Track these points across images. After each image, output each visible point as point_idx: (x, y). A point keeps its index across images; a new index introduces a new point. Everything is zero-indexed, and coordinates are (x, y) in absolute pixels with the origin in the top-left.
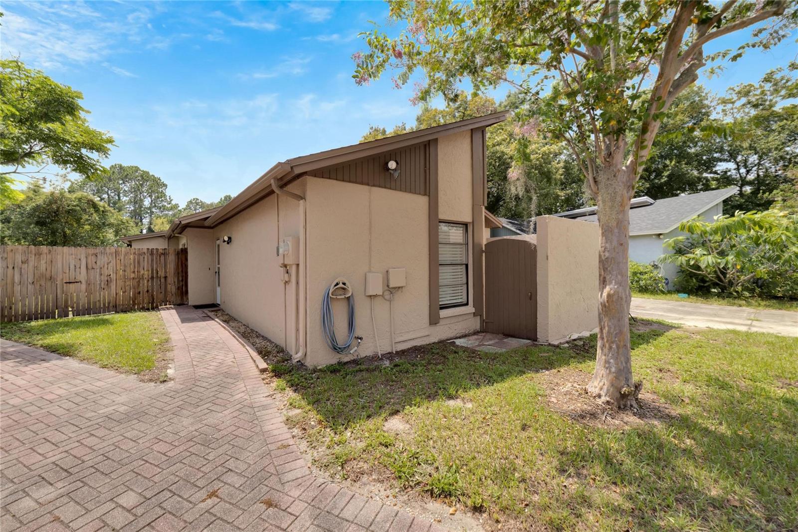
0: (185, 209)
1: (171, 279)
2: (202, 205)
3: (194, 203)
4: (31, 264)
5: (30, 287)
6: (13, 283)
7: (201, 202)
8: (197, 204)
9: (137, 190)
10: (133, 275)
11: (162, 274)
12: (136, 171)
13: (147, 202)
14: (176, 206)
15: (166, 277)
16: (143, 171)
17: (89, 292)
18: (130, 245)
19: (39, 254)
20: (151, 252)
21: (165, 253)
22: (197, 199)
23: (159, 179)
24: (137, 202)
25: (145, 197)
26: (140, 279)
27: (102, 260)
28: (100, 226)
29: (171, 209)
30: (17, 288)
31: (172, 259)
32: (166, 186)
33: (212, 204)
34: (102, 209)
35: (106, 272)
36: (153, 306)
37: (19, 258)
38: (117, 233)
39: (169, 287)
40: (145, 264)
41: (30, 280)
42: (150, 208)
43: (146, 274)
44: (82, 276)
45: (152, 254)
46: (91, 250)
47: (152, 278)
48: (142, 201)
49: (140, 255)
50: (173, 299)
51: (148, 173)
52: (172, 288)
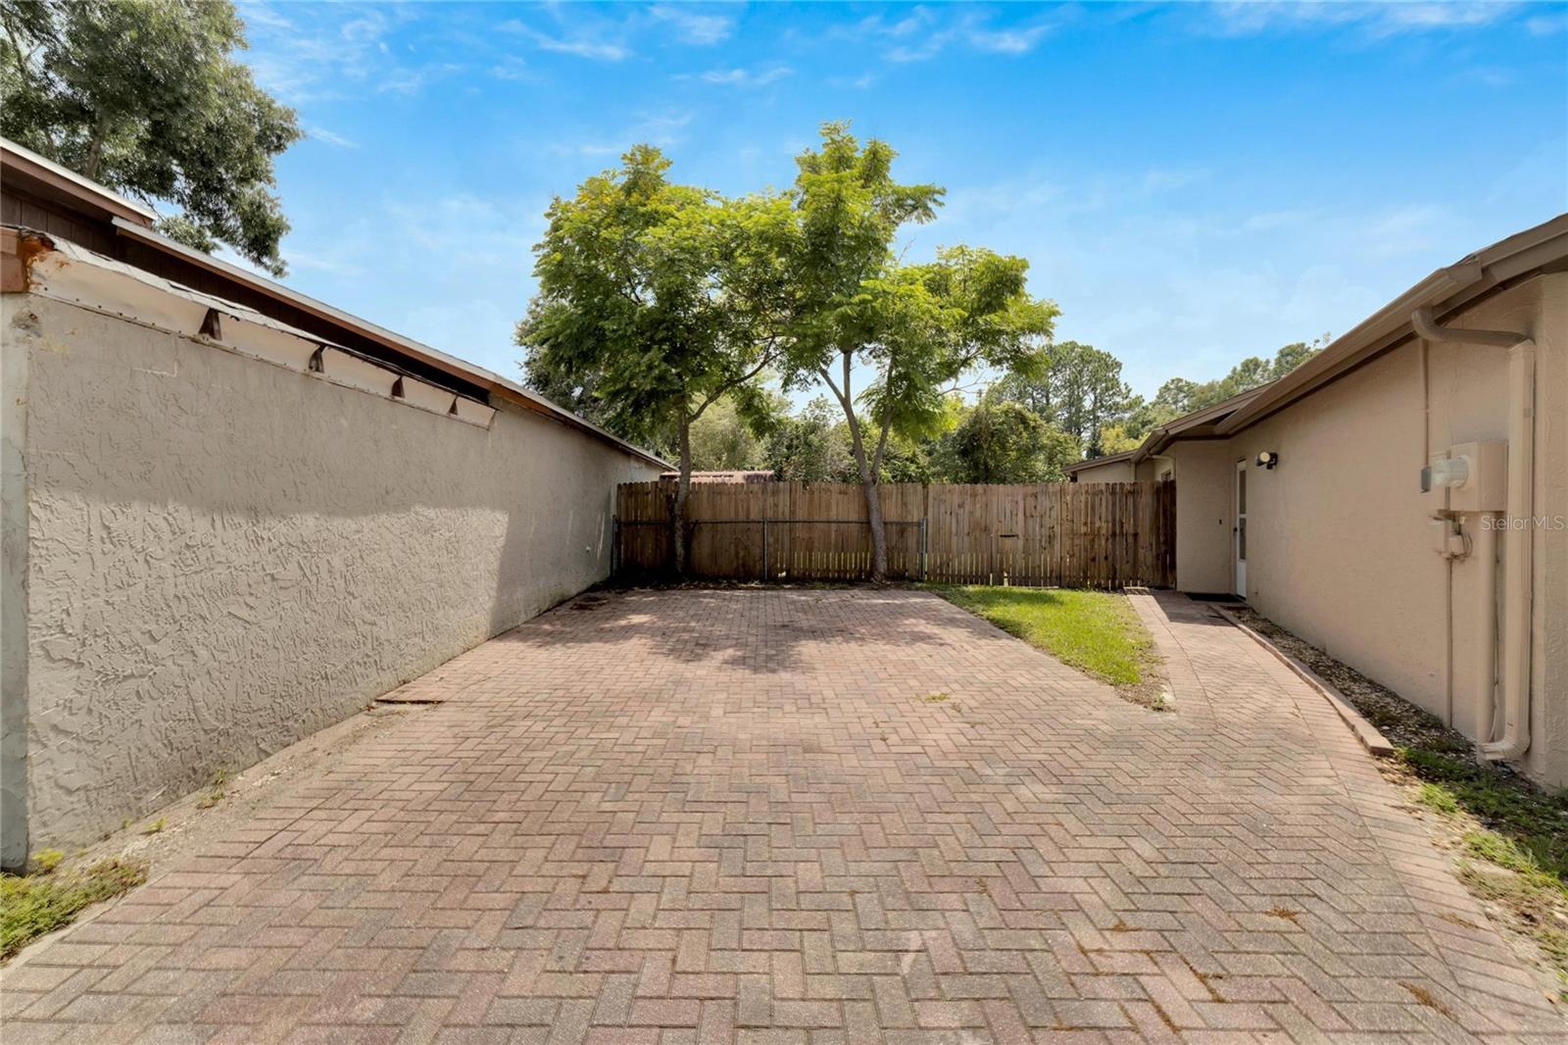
0: (1154, 405)
1: (1146, 538)
2: (1189, 390)
3: (1176, 388)
4: (967, 508)
5: (966, 538)
6: (951, 532)
7: (1188, 384)
8: (1180, 389)
9: (1073, 384)
10: (1083, 529)
11: (1129, 528)
12: (1073, 350)
13: (1088, 403)
14: (1138, 400)
15: (1136, 535)
16: (1083, 348)
17: (1026, 552)
18: (1074, 479)
19: (974, 495)
20: (1112, 489)
21: (1134, 492)
22: (1180, 380)
23: (1109, 356)
24: (1074, 402)
25: (1085, 393)
26: (1094, 535)
27: (1044, 502)
28: (1028, 452)
29: (1130, 407)
30: (954, 540)
31: (1146, 500)
32: (1119, 365)
33: (1211, 387)
34: (1032, 424)
35: (1048, 523)
36: (1114, 584)
37: (956, 500)
38: (1050, 460)
39: (1141, 552)
40: (1103, 510)
41: (966, 531)
42: (1093, 411)
43: (1104, 527)
44: (1019, 529)
45: (1113, 493)
46: (1030, 489)
47: (1114, 534)
48: (1080, 400)
49: (1094, 494)
50: (1148, 576)
51: (1090, 348)
52: (1147, 555)
